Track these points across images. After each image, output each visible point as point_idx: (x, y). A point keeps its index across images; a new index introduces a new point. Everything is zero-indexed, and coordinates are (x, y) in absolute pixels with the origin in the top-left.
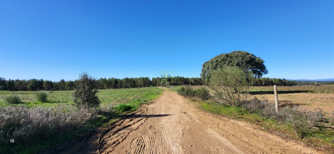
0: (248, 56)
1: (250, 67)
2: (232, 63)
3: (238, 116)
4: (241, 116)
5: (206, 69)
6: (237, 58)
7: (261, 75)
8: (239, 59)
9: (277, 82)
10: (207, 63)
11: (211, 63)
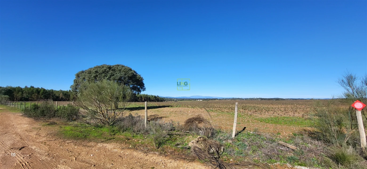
0: (131, 72)
1: (132, 83)
2: (114, 76)
3: (110, 137)
4: (113, 136)
5: (80, 80)
6: (120, 72)
7: (140, 91)
8: (122, 73)
9: (153, 98)
10: (83, 72)
11: (89, 73)
